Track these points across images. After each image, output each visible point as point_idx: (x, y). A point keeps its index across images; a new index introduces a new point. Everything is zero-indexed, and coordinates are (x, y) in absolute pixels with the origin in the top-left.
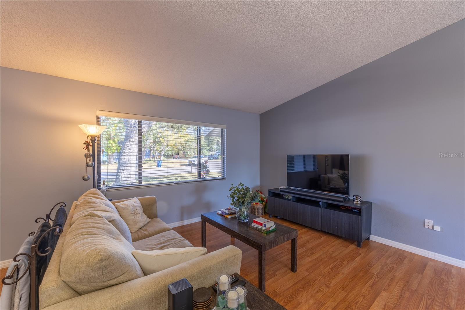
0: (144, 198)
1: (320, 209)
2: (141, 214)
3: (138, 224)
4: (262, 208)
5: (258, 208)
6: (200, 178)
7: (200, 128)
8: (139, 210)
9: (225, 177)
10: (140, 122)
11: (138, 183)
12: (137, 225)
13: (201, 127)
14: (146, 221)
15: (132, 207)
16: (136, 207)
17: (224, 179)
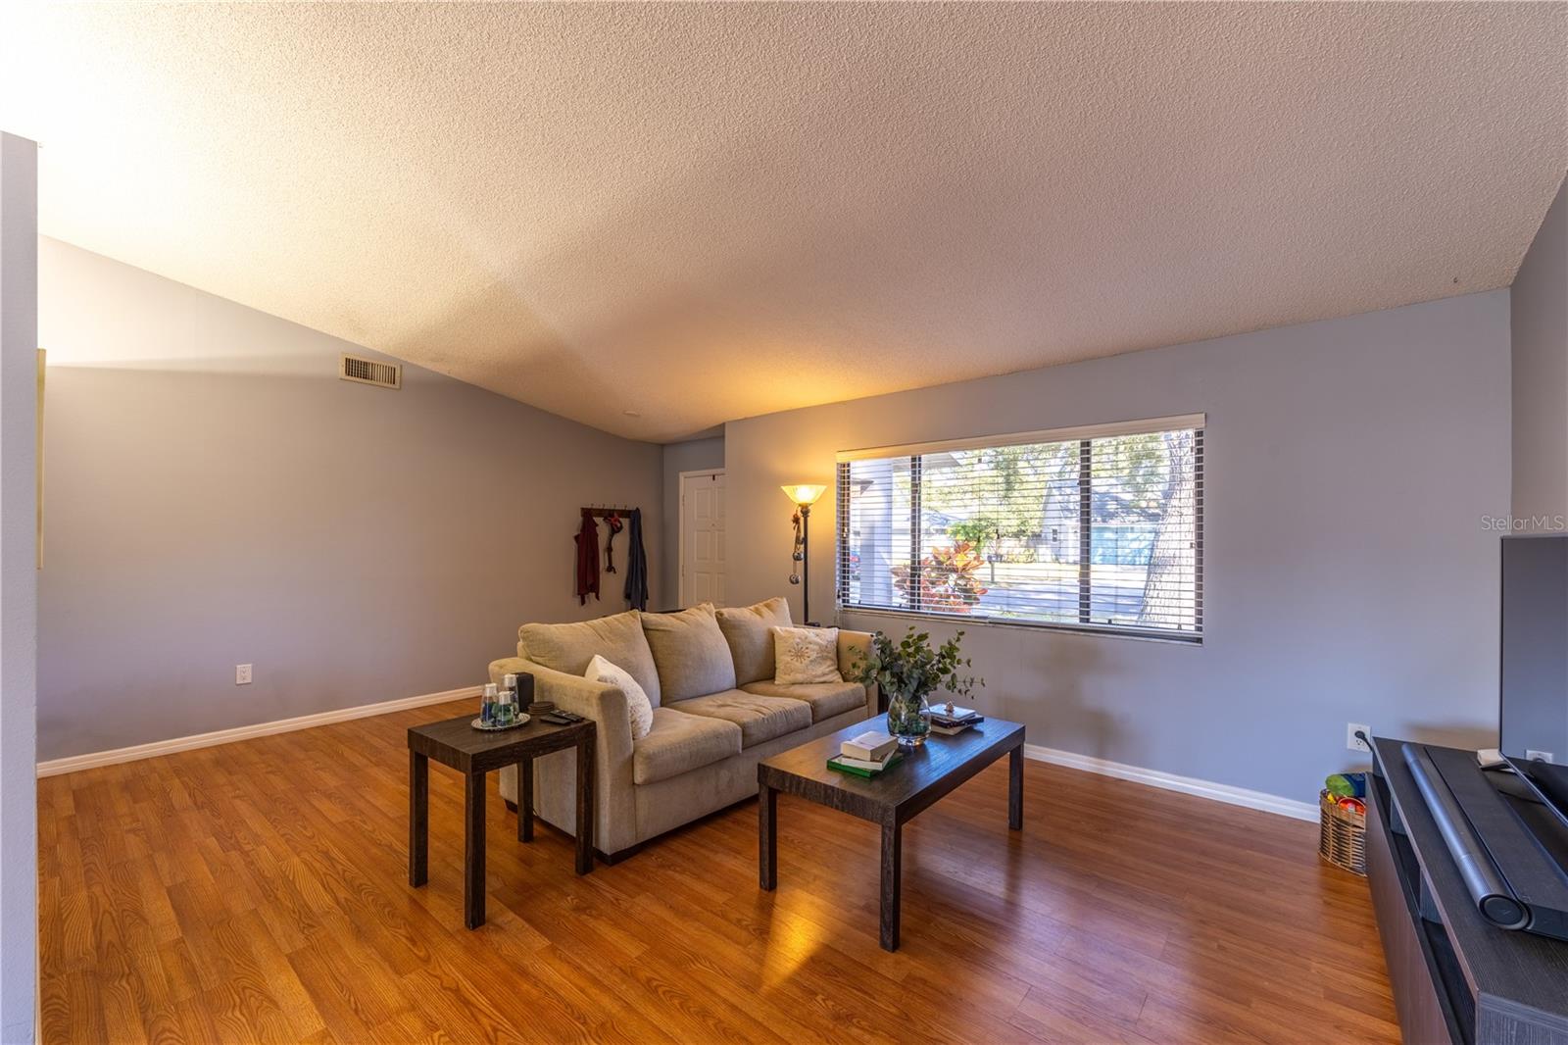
3: (793, 674)
6: (1088, 621)
7: (1088, 444)
8: (814, 651)
10: (915, 459)
12: (791, 674)
14: (819, 676)
15: (798, 640)
16: (810, 643)
17: (1199, 640)
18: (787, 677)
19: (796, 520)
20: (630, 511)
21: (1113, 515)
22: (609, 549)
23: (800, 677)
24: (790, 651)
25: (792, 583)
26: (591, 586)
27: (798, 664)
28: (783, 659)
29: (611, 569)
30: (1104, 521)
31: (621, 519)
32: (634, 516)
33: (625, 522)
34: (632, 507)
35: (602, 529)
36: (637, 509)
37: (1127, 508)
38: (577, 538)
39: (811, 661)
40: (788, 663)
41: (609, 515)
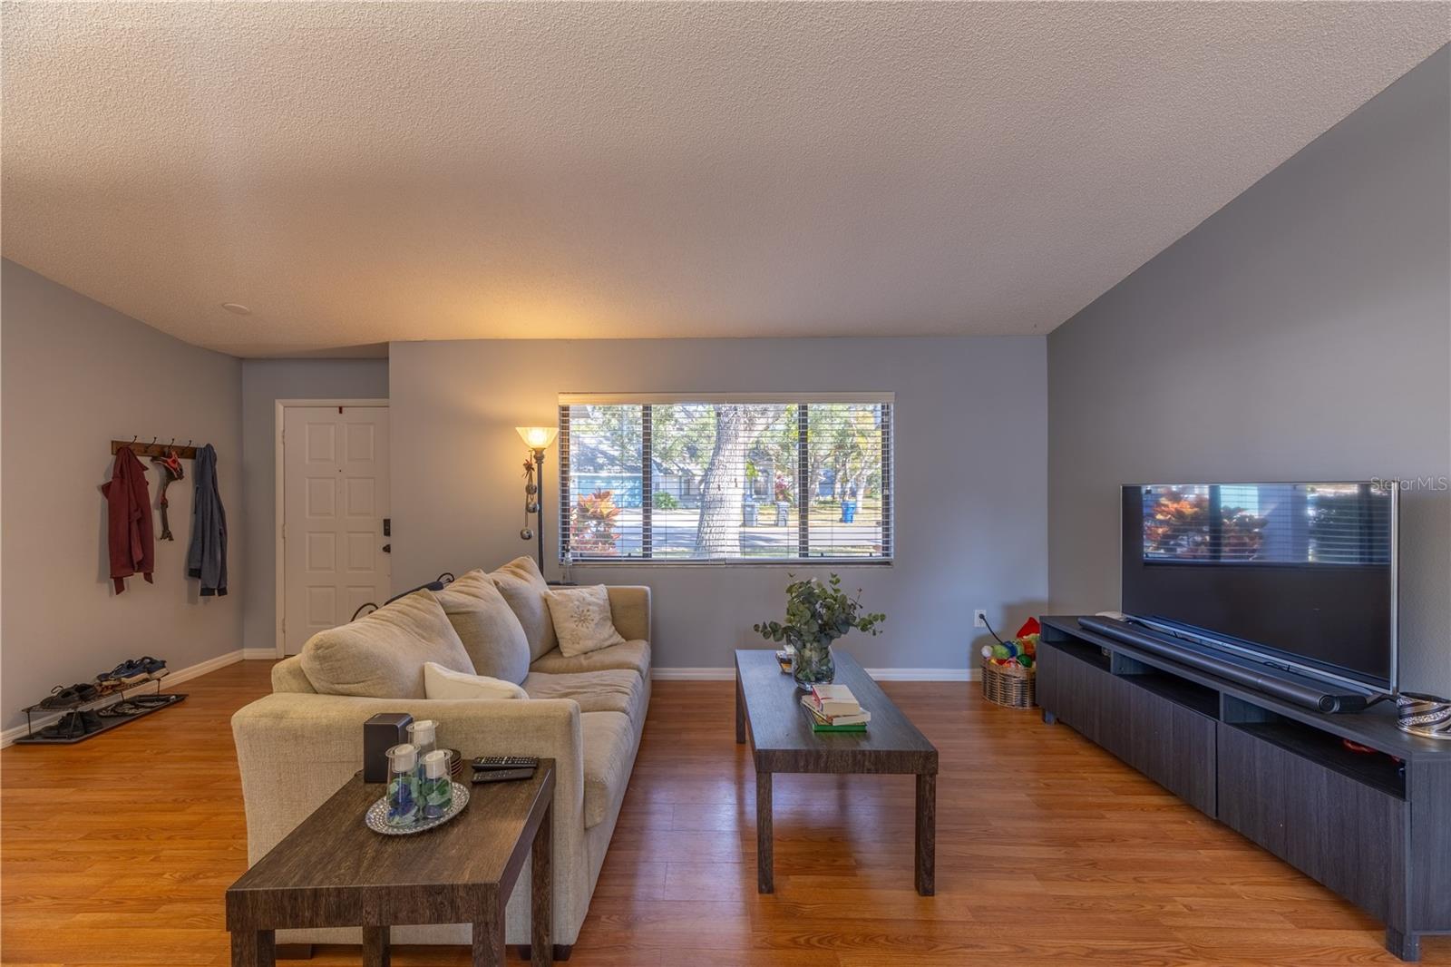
0: (623, 589)
1: (1210, 722)
2: (596, 621)
3: (581, 642)
4: (1022, 682)
5: (1005, 677)
6: (807, 555)
7: (805, 408)
8: (594, 612)
9: (892, 557)
10: (647, 409)
11: (641, 555)
12: (578, 643)
13: (809, 405)
14: (607, 640)
15: (577, 603)
16: (590, 605)
17: (887, 563)
18: (577, 646)
19: (529, 467)
20: (195, 450)
21: (601, 467)
22: (164, 504)
23: (590, 644)
24: (572, 617)
25: (523, 537)
26: (140, 563)
27: (584, 629)
28: (566, 629)
29: (167, 535)
30: (596, 472)
31: (180, 460)
32: (204, 458)
33: (187, 465)
34: (199, 443)
35: (153, 476)
36: (208, 446)
37: (612, 460)
38: (106, 489)
39: (596, 624)
40: (573, 631)
41: (161, 454)
